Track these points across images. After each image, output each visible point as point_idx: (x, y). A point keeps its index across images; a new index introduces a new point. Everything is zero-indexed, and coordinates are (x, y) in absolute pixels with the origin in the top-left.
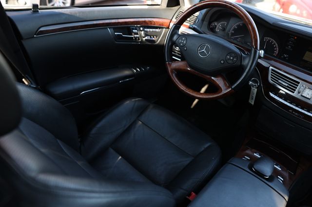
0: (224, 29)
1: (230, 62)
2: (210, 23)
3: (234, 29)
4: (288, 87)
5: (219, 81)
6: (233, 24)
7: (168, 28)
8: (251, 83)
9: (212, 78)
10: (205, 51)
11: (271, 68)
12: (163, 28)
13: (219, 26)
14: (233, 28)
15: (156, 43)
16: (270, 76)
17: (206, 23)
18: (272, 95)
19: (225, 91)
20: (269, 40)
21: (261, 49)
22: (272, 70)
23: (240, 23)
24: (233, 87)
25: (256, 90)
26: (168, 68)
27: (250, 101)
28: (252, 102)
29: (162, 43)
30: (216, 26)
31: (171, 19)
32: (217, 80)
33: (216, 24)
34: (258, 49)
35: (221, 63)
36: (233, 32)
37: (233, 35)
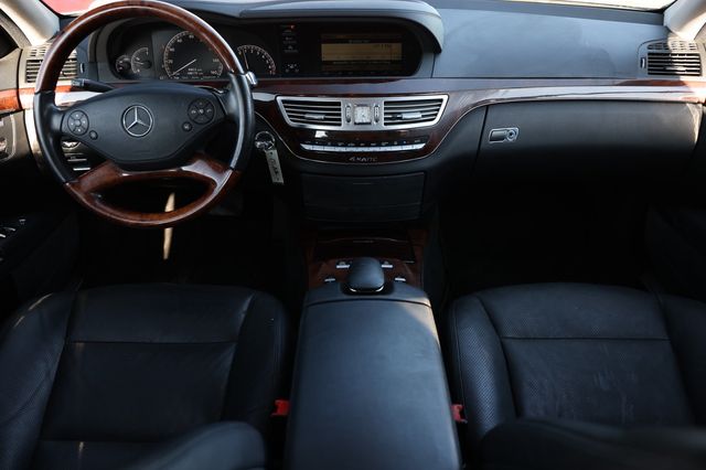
0: (149, 64)
1: (202, 119)
2: (112, 63)
3: (171, 55)
4: (325, 119)
5: (198, 168)
6: (164, 44)
7: (20, 109)
8: (259, 143)
9: (184, 168)
10: (140, 122)
11: (279, 99)
12: (8, 114)
13: (133, 59)
14: (166, 54)
15: (10, 157)
16: (285, 115)
17: (103, 65)
18: (307, 147)
19: (221, 181)
20: (249, 50)
21: (246, 71)
22: (284, 102)
23: (177, 37)
24: (233, 164)
25: (275, 152)
26: (77, 197)
27: (275, 180)
28: (279, 179)
29: (24, 150)
30: (130, 65)
31: (15, 86)
32: (196, 167)
33: (126, 59)
34: (242, 71)
35: (186, 130)
36: (171, 61)
37: (173, 68)
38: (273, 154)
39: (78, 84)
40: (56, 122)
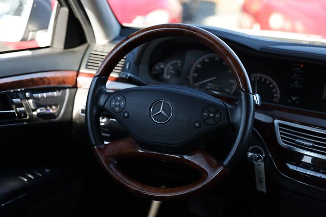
0: (178, 73)
1: (210, 122)
2: (151, 67)
3: (197, 70)
5: (197, 160)
6: (195, 60)
7: (75, 87)
8: (250, 154)
9: (186, 157)
10: (163, 112)
11: (276, 122)
12: (65, 88)
13: (167, 68)
14: (193, 68)
15: (57, 119)
16: (279, 136)
17: (144, 67)
18: (291, 167)
19: (212, 175)
20: (261, 78)
21: (254, 93)
22: (280, 125)
23: (205, 57)
24: (226, 163)
25: (263, 164)
26: (99, 157)
27: (259, 188)
28: (263, 188)
29: (68, 117)
30: (163, 70)
31: (77, 69)
32: (195, 158)
33: (162, 66)
36: (196, 75)
37: (196, 80)
38: (261, 165)
39: (124, 76)
40: (102, 100)
